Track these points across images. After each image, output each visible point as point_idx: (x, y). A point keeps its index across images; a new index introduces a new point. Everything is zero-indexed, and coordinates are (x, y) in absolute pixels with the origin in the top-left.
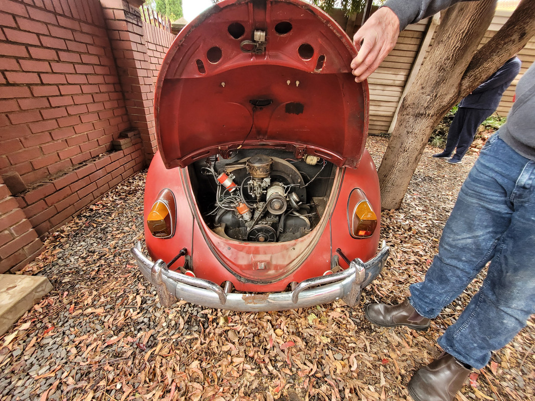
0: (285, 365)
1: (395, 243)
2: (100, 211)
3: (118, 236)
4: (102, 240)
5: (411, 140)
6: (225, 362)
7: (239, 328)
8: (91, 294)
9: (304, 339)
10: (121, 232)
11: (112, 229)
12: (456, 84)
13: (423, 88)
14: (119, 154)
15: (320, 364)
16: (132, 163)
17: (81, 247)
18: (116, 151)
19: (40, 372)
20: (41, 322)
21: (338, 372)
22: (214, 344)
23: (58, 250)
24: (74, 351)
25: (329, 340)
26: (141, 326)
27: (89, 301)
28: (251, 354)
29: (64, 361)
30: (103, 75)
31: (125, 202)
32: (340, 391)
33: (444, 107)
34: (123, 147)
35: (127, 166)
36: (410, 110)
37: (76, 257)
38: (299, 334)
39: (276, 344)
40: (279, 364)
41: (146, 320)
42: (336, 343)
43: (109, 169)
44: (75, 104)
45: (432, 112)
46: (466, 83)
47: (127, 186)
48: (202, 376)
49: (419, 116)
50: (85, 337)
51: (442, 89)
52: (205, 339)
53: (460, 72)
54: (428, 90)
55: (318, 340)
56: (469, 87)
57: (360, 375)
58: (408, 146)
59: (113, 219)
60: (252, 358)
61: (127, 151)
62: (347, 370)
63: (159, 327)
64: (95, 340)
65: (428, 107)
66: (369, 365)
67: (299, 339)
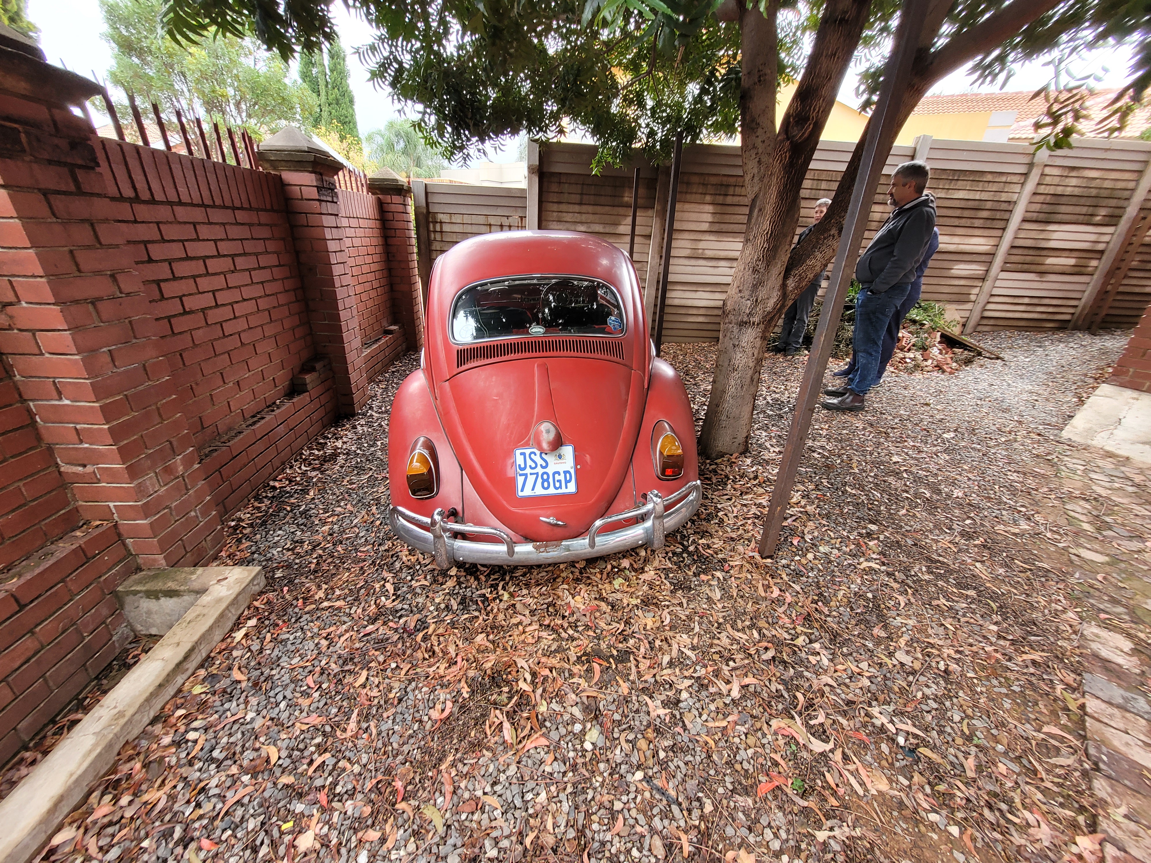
0: (587, 627)
1: (733, 495)
2: (288, 489)
3: (330, 520)
4: (309, 526)
5: (739, 355)
6: (516, 632)
7: (529, 600)
8: (319, 587)
9: (608, 604)
10: (332, 515)
11: (318, 510)
12: (777, 287)
13: (740, 291)
14: (305, 397)
15: (627, 623)
16: (321, 413)
17: (278, 535)
18: (299, 394)
19: (293, 662)
20: (268, 619)
21: (648, 628)
22: (501, 616)
23: (246, 544)
24: (324, 643)
25: (639, 601)
26: (403, 612)
27: (321, 594)
28: (547, 622)
29: (316, 652)
30: (283, 279)
31: (322, 473)
32: (650, 643)
33: (769, 313)
34: (309, 387)
35: (315, 417)
36: (731, 317)
37: (280, 549)
38: (602, 599)
39: (575, 610)
40: (580, 629)
41: (406, 607)
42: (647, 602)
43: (292, 423)
44: (250, 328)
45: (756, 319)
46: (791, 283)
47: (319, 450)
48: (491, 646)
49: (743, 324)
50: (332, 629)
51: (762, 293)
52: (487, 615)
53: (777, 273)
54: (746, 293)
55: (625, 602)
56: (796, 288)
57: (672, 628)
58: (737, 362)
59: (313, 499)
60: (549, 626)
61: (314, 393)
62: (658, 624)
63: (425, 611)
64: (346, 631)
65: (750, 314)
66: (684, 618)
67: (603, 605)
